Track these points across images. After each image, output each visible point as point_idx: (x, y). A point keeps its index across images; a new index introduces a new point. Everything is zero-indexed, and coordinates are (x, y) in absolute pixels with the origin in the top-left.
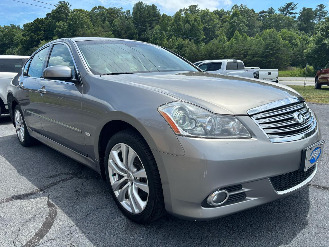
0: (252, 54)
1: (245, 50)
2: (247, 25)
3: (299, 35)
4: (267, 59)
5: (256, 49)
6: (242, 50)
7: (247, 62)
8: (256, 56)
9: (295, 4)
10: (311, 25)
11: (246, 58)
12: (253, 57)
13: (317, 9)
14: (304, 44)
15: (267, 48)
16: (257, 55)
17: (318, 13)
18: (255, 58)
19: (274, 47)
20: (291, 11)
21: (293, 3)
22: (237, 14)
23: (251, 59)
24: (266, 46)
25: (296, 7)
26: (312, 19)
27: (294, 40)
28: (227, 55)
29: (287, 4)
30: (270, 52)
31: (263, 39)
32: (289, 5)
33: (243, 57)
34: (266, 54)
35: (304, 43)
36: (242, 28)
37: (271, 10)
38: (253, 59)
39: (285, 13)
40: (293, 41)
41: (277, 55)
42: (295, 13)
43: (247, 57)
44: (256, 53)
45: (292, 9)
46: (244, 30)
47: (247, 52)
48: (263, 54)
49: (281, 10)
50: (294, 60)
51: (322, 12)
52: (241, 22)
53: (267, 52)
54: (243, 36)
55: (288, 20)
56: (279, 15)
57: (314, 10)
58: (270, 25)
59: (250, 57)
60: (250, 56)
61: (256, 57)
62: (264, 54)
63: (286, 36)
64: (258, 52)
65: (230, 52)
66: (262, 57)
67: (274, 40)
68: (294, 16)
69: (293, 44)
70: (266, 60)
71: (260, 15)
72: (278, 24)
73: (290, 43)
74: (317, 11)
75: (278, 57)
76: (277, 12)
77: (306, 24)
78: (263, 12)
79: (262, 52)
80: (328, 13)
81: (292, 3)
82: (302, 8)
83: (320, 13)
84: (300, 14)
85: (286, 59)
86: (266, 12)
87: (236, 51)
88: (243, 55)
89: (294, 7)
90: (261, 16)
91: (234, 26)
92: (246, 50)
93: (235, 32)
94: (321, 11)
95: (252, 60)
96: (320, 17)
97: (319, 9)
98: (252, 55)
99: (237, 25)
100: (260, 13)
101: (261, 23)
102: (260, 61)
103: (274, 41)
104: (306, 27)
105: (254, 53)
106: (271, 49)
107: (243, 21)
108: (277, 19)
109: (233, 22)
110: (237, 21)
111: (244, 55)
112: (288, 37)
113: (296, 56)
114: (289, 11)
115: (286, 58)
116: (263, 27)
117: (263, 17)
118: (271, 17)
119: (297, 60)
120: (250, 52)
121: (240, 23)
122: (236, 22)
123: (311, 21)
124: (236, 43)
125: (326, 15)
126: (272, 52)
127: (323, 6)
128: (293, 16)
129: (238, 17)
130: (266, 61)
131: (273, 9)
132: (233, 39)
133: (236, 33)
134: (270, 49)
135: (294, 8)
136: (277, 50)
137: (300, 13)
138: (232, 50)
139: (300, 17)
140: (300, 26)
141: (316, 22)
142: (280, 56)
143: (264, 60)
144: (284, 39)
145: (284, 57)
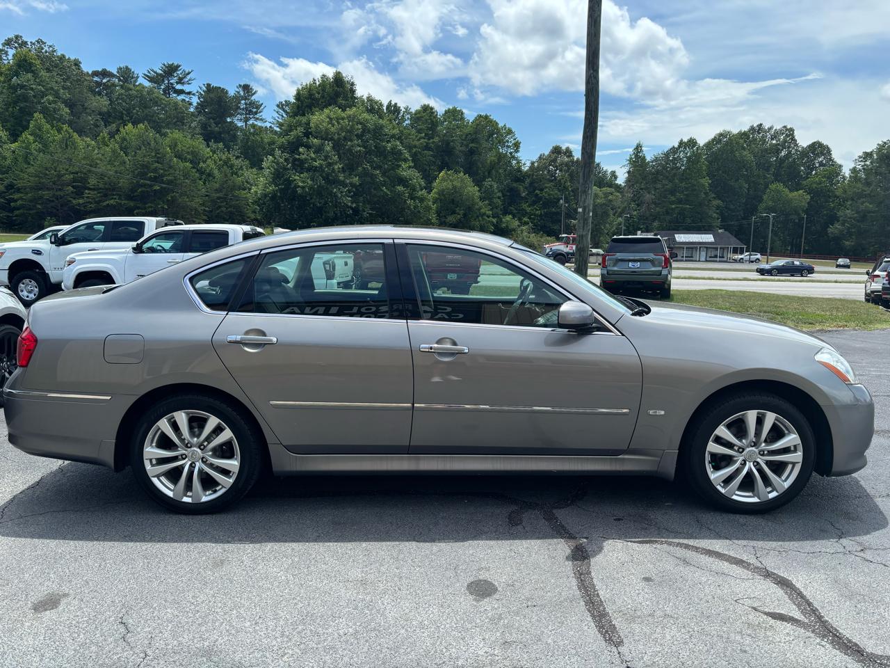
0: (101, 186)
1: (77, 174)
2: (65, 102)
3: (214, 152)
4: (147, 206)
5: (111, 173)
6: (65, 172)
7: (88, 209)
8: (114, 195)
9: (187, 72)
10: (231, 130)
11: (83, 198)
12: (106, 195)
13: (238, 92)
14: (229, 175)
15: (143, 175)
16: (114, 190)
17: (243, 104)
18: (112, 199)
19: (162, 176)
20: (179, 87)
21: (180, 66)
22: (31, 64)
23: (100, 201)
24: (139, 170)
25: (189, 77)
26: (231, 115)
27: (204, 162)
28: (15, 182)
29: (164, 65)
30: (151, 186)
31: (121, 150)
32: (171, 70)
33: (72, 192)
34: (141, 191)
35: (228, 171)
36: (54, 109)
37: (126, 75)
38: (107, 202)
39: (162, 87)
40: (202, 164)
41: (172, 197)
42: (189, 93)
43: (86, 195)
44: (112, 184)
45: (180, 81)
46: (62, 115)
47: (84, 180)
48: (133, 190)
49: (151, 79)
50: (211, 211)
51: (250, 104)
52: (47, 90)
53: (143, 185)
54: (59, 131)
55: (176, 109)
56: (150, 92)
57: (232, 93)
58: (129, 112)
59: (95, 194)
60: (96, 192)
61: (115, 197)
62: (136, 191)
63: (182, 150)
64: (119, 183)
65: (27, 176)
66: (130, 198)
67: (158, 155)
68: (187, 100)
69: (201, 172)
70: (145, 208)
71: (96, 79)
72: (151, 114)
73: (194, 168)
74: (237, 98)
75: (174, 200)
76: (143, 82)
77: (220, 125)
78: (105, 73)
79: (130, 183)
80: (262, 107)
81: (178, 66)
82: (204, 85)
83: (246, 104)
84: (199, 98)
85: (196, 210)
86: (110, 75)
87: (46, 174)
88: (70, 187)
89: (185, 77)
90: (99, 84)
91: (25, 98)
92: (79, 174)
93: (31, 115)
94: (249, 100)
95: (105, 204)
96: (246, 114)
97: (242, 93)
98: (100, 189)
99: (34, 96)
100: (95, 73)
101: (102, 103)
102: (126, 208)
103: (158, 158)
104: (220, 133)
105: (106, 186)
106: (155, 179)
107: (52, 89)
108: (145, 100)
109: (22, 87)
110: (34, 86)
111: (73, 187)
112: (188, 153)
113: (213, 201)
114: (172, 84)
115: (194, 205)
116: (109, 114)
117: (106, 86)
118: (130, 92)
119: (218, 213)
120: (92, 181)
121: (43, 95)
122: (32, 89)
123: (229, 120)
124: (39, 151)
125: (260, 112)
126: (158, 188)
127: (251, 89)
128: (184, 100)
129: (35, 74)
130: (143, 211)
131: (133, 72)
132: (27, 136)
133: (36, 120)
134: (150, 179)
135: (186, 80)
136: (170, 182)
137: (201, 94)
138: (31, 170)
139: (201, 106)
140: (204, 126)
141: (240, 124)
142: (180, 200)
143: (138, 205)
144: (179, 156)
145: (189, 203)
